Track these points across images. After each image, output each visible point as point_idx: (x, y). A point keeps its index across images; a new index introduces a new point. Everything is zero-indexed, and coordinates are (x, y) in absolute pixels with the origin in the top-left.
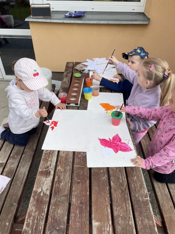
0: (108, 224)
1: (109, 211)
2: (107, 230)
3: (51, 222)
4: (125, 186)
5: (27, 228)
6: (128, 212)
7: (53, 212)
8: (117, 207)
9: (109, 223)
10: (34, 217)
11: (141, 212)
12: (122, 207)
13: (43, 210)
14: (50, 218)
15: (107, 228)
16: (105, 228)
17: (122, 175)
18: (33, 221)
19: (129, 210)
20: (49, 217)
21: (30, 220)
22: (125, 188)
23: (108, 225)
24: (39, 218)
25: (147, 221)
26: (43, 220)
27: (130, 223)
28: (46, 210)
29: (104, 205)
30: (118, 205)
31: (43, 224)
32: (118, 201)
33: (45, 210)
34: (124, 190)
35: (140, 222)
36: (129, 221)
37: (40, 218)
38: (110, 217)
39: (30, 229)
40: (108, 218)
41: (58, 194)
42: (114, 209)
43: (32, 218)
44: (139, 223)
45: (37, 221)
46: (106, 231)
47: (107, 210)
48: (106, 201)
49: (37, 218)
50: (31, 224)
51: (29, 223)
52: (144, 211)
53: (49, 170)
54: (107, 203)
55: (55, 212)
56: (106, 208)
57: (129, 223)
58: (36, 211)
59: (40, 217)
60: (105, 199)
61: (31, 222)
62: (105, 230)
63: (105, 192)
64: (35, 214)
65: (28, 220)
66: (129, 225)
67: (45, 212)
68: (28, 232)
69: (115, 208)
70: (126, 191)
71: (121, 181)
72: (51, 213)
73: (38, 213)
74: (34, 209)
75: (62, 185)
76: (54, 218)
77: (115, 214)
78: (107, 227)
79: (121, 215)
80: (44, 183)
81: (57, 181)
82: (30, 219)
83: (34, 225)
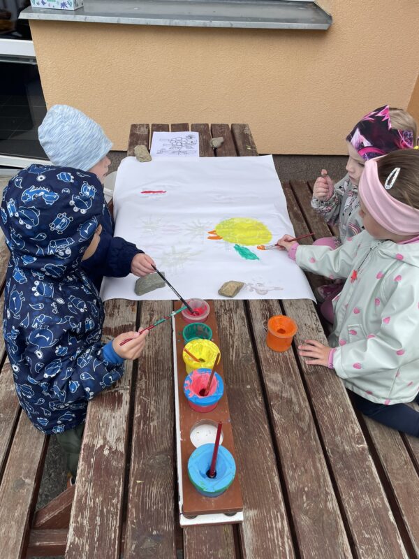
0: (277, 512)
1: (277, 480)
2: (276, 527)
3: (137, 517)
4: (307, 418)
5: (77, 539)
6: (322, 480)
7: (138, 494)
8: (295, 470)
9: (279, 510)
10: (93, 510)
11: (352, 479)
12: (306, 470)
13: (114, 490)
14: (134, 510)
15: (276, 523)
16: (272, 523)
17: (297, 394)
18: (92, 519)
19: (324, 475)
20: (130, 506)
21: (82, 518)
22: (307, 424)
23: (279, 514)
24: (105, 510)
25: (367, 499)
26: (117, 515)
27: (330, 505)
28: (121, 491)
29: (263, 468)
30: (296, 466)
31: (118, 525)
32: (296, 455)
33: (118, 491)
34: (306, 430)
35: (352, 502)
36: (326, 502)
37: (108, 512)
38: (280, 496)
39: (87, 542)
40: (276, 497)
41: (148, 449)
42: (288, 477)
43: (87, 513)
44: (349, 505)
45: (102, 520)
46: (275, 531)
47: (272, 479)
48: (265, 458)
49: (102, 511)
50: (87, 528)
51: (82, 526)
52: (358, 475)
53: (117, 391)
54: (269, 464)
55: (143, 493)
56: (268, 473)
57: (326, 506)
58: (95, 495)
59: (107, 509)
60: (264, 454)
61: (86, 522)
62: (271, 528)
63: (261, 437)
64: (94, 502)
65: (79, 519)
66: (328, 511)
67: (120, 494)
68: (83, 549)
69: (289, 473)
70: (312, 432)
71: (297, 409)
72: (134, 497)
73: (101, 498)
74: (91, 491)
75: (155, 427)
76: (142, 507)
77: (292, 487)
78: (275, 520)
79: (306, 489)
80: (108, 424)
81: (140, 418)
82: (82, 514)
83: (94, 529)
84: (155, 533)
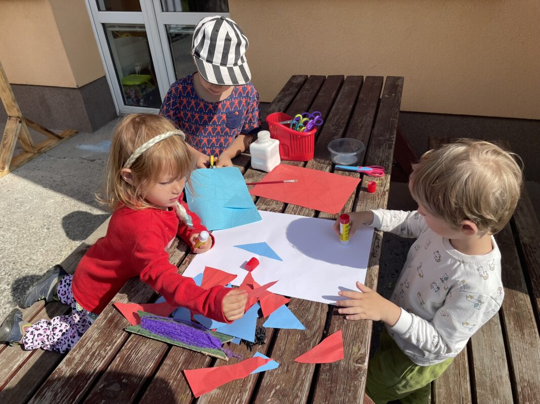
0: (238, 398)
4: (316, 328)
6: (298, 384)
7: (129, 349)
11: (331, 393)
12: (288, 371)
13: (112, 341)
14: (119, 359)
18: (83, 356)
19: (303, 381)
21: (78, 353)
22: (313, 332)
24: (97, 352)
26: (103, 359)
37: (99, 354)
39: (70, 370)
40: (245, 385)
43: (83, 351)
45: (91, 359)
49: (94, 352)
50: (76, 361)
51: (74, 359)
52: (339, 389)
55: (133, 349)
58: (97, 340)
61: (78, 357)
64: (93, 344)
65: (75, 353)
67: (116, 344)
70: (314, 340)
71: (310, 317)
72: (125, 349)
73: (99, 343)
74: (96, 335)
76: (126, 359)
79: (278, 387)
82: (79, 350)
83: (81, 363)
84: (124, 381)
